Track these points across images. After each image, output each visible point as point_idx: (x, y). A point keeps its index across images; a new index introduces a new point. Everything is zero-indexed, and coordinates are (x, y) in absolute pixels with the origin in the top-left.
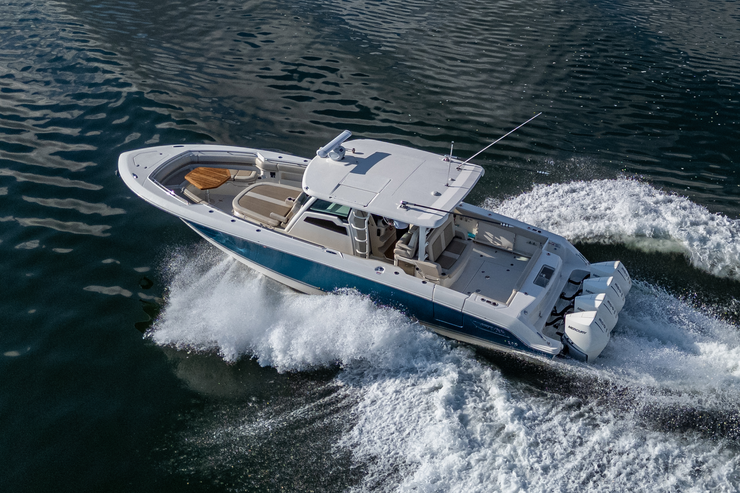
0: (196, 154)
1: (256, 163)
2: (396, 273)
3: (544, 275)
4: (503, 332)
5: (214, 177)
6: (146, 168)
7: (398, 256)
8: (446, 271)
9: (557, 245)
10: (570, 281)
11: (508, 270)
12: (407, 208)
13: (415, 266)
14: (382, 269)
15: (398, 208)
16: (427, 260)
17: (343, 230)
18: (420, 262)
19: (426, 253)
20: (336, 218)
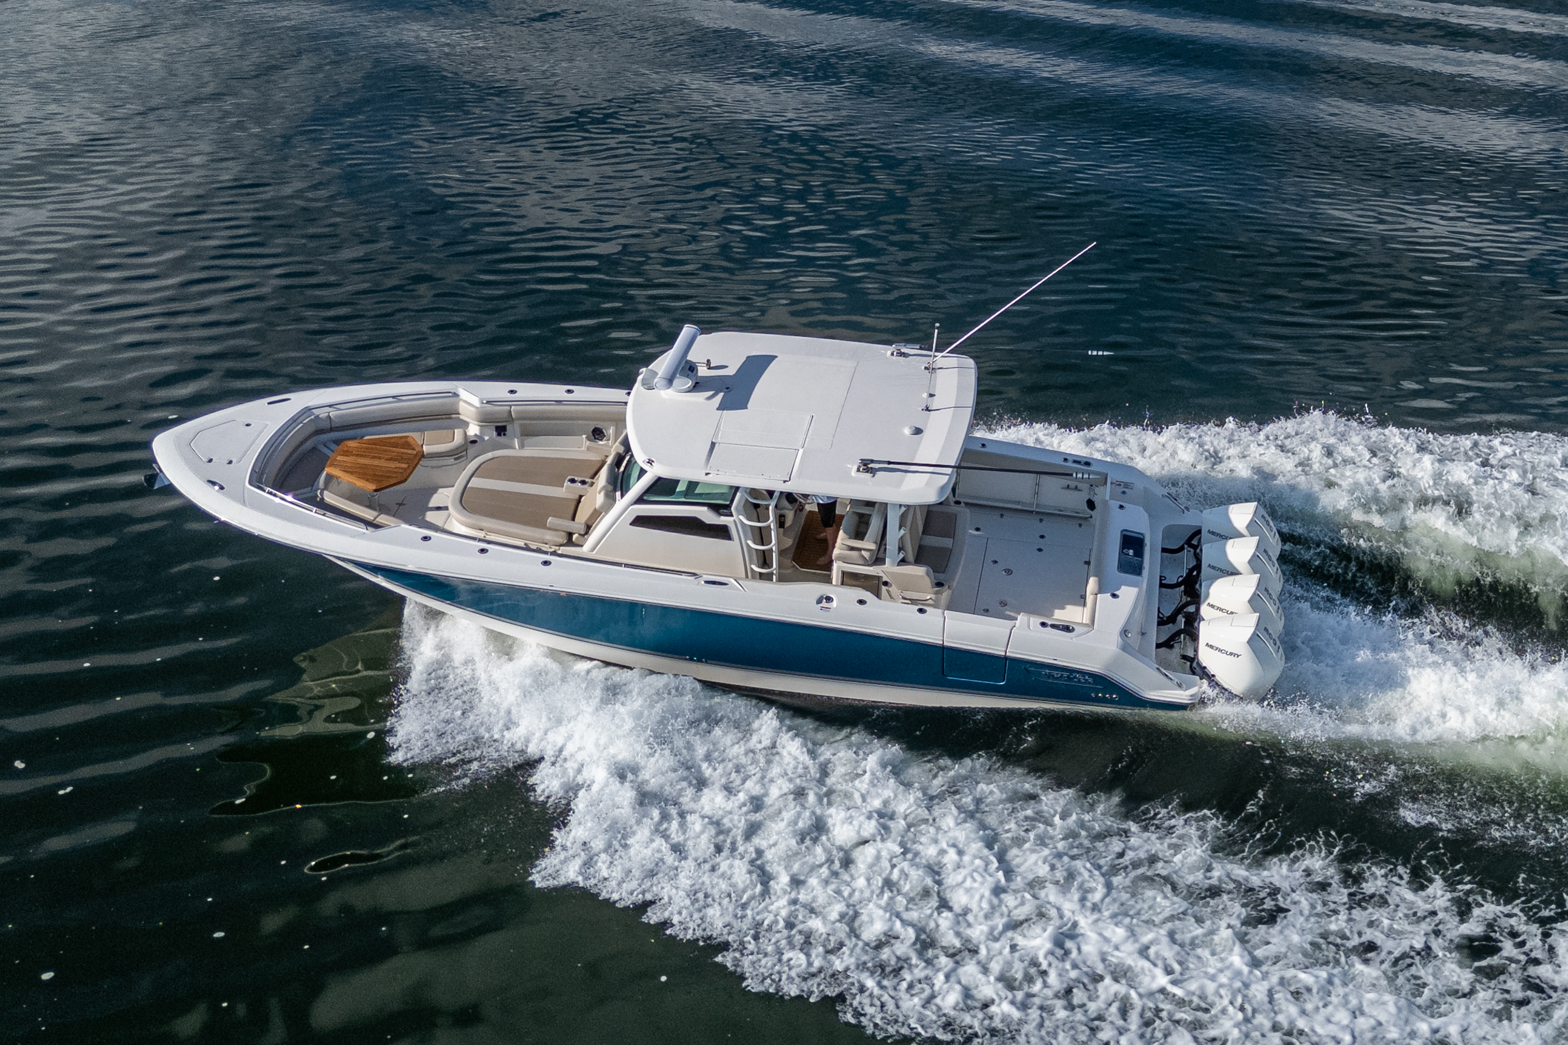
0: (323, 413)
1: (461, 411)
2: (861, 602)
3: (1131, 552)
4: (1090, 680)
5: (391, 459)
6: (230, 462)
7: (841, 564)
8: (941, 577)
9: (1127, 485)
10: (1164, 550)
11: (1040, 550)
12: (873, 471)
13: (879, 578)
14: (829, 599)
15: (853, 473)
16: (903, 562)
17: (722, 532)
18: (888, 569)
19: (900, 549)
20: (705, 509)
